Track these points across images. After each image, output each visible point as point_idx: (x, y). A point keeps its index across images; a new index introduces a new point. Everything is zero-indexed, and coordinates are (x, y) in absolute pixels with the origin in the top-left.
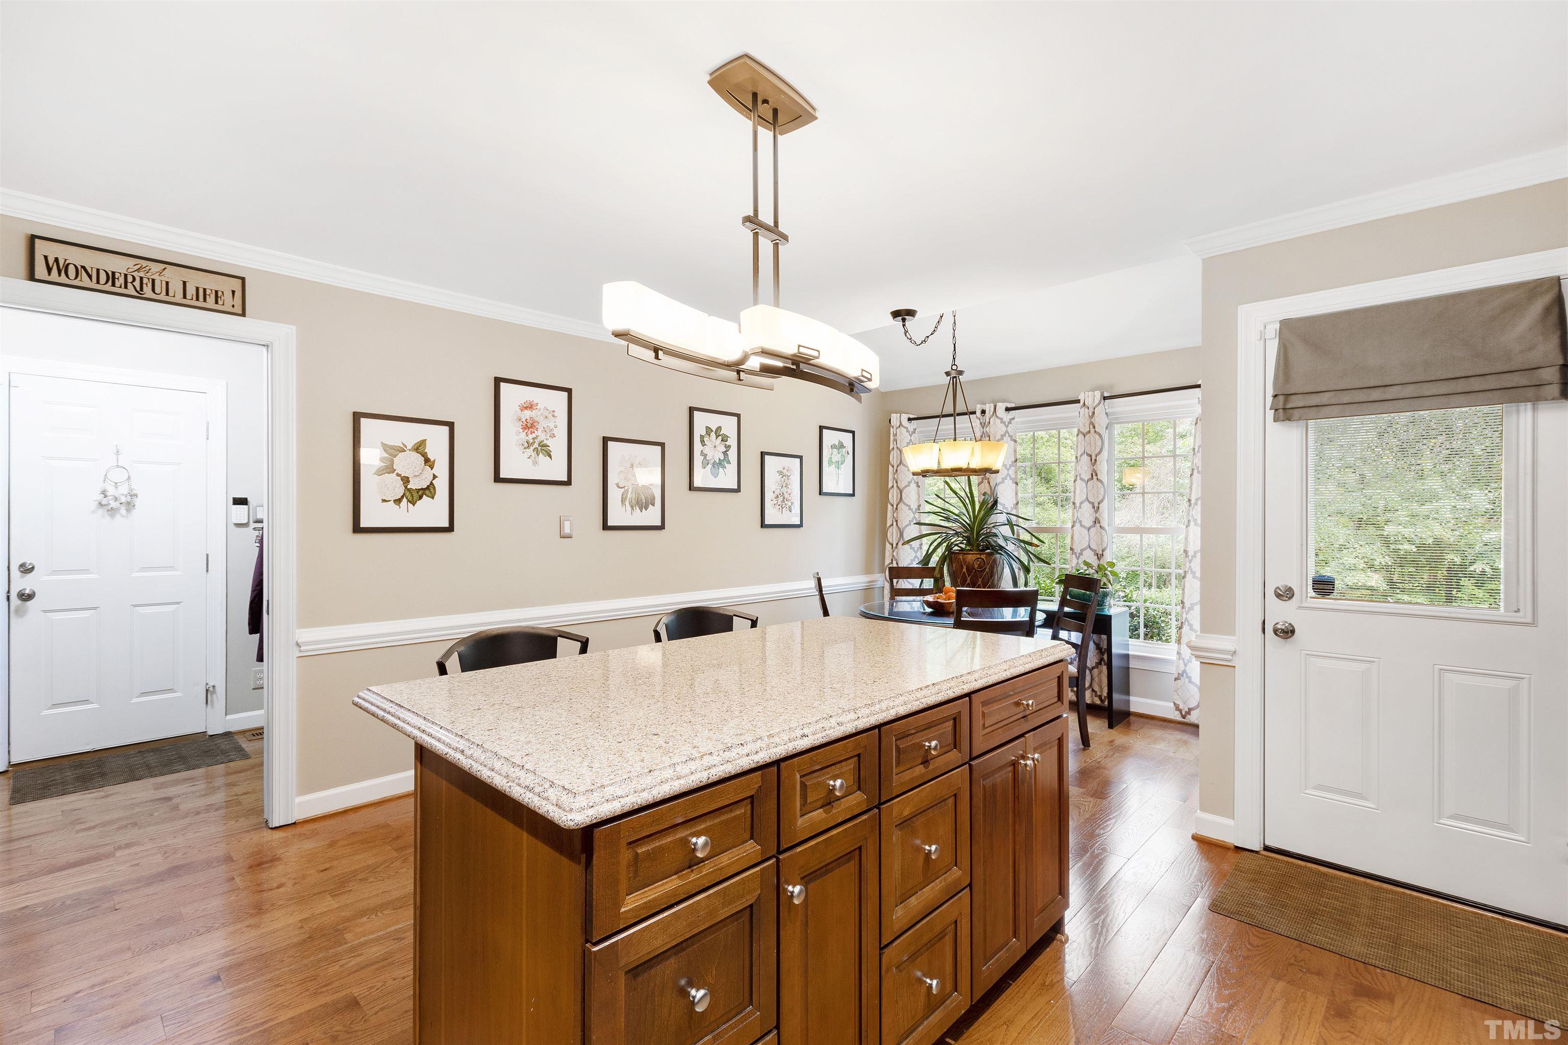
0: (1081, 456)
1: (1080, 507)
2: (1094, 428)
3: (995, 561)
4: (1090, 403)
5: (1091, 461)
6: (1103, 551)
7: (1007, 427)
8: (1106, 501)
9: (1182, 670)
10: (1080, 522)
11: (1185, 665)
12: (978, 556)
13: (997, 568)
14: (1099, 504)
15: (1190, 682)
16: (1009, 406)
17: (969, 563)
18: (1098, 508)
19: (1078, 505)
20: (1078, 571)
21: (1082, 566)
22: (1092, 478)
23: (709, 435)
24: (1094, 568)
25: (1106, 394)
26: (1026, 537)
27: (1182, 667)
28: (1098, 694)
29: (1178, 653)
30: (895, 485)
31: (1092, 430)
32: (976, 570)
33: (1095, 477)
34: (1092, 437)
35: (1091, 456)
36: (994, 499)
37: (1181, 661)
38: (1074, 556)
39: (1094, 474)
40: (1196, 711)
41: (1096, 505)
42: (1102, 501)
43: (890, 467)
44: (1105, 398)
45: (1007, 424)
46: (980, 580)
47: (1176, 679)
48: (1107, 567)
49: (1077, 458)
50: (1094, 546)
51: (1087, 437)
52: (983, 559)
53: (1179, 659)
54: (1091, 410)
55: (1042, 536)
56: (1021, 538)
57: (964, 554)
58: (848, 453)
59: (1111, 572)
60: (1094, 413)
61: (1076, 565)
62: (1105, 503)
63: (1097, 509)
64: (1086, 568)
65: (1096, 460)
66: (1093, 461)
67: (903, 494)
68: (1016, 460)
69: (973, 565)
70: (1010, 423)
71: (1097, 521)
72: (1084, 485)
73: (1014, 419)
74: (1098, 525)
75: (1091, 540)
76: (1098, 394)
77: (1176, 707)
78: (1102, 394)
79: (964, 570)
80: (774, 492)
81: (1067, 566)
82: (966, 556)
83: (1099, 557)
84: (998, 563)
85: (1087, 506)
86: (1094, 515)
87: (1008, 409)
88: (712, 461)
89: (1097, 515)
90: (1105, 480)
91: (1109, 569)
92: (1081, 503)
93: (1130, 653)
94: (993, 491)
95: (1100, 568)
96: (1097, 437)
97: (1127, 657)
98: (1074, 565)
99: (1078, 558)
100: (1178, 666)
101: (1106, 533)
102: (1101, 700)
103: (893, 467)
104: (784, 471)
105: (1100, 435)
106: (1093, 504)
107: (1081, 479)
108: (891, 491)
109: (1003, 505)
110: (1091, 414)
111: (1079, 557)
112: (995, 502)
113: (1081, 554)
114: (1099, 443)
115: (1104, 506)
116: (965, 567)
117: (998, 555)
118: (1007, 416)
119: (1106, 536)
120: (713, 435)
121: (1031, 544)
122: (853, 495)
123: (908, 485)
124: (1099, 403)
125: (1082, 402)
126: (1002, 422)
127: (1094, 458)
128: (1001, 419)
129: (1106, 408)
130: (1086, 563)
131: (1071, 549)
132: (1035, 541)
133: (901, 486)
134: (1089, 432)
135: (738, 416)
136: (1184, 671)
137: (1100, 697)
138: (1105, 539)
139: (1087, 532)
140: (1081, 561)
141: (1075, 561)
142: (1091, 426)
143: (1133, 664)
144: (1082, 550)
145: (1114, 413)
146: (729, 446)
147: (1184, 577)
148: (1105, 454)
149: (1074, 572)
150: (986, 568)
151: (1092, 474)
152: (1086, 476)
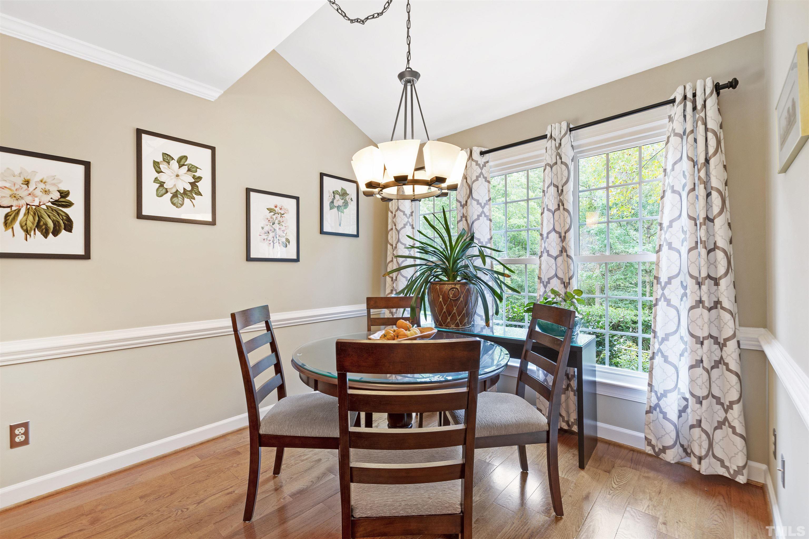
0: (548, 187)
1: (547, 237)
2: (561, 158)
3: (469, 291)
4: (557, 135)
5: (558, 191)
6: (569, 279)
7: (482, 169)
8: (572, 231)
9: (655, 403)
10: (548, 252)
11: (659, 399)
12: (453, 286)
13: (471, 297)
14: (565, 233)
15: (665, 417)
16: (483, 150)
17: (445, 292)
18: (565, 237)
19: (545, 235)
20: (546, 299)
21: (550, 294)
22: (559, 209)
23: (169, 163)
24: (561, 296)
25: (571, 126)
26: (499, 268)
27: (654, 401)
28: (566, 419)
29: (650, 385)
30: (394, 227)
31: (559, 161)
32: (451, 299)
33: (561, 207)
34: (558, 168)
35: (557, 187)
36: (471, 234)
37: (653, 394)
38: (542, 284)
39: (561, 204)
40: (672, 450)
41: (563, 234)
42: (568, 230)
43: (390, 213)
44: (571, 130)
45: (481, 166)
46: (455, 308)
47: (647, 412)
48: (574, 295)
49: (544, 191)
50: (560, 275)
51: (554, 168)
52: (457, 289)
53: (651, 391)
54: (558, 141)
55: (513, 267)
56: (495, 269)
57: (440, 284)
58: (351, 199)
59: (577, 300)
60: (560, 144)
61: (544, 294)
62: (571, 233)
63: (563, 238)
64: (553, 296)
65: (562, 191)
66: (560, 191)
67: (400, 235)
68: (490, 199)
69: (448, 294)
70: (484, 165)
71: (563, 250)
72: (551, 215)
73: (488, 162)
74: (565, 254)
75: (559, 269)
76: (564, 125)
77: (648, 442)
78: (568, 125)
79: (441, 299)
80: (263, 228)
81: (535, 295)
82: (442, 286)
83: (566, 285)
84: (472, 292)
85: (554, 236)
86: (561, 244)
87: (482, 153)
88: (174, 190)
89: (564, 244)
90: (571, 210)
91: (576, 297)
92: (548, 233)
93: (598, 379)
94: (470, 227)
95: (567, 297)
96: (564, 167)
97: (594, 383)
98: (541, 294)
99: (545, 287)
100: (649, 399)
101: (573, 261)
102: (569, 425)
103: (392, 213)
104: (276, 209)
105: (566, 165)
106: (559, 233)
107: (549, 210)
108: (390, 233)
109: (479, 240)
110: (557, 145)
111: (546, 285)
112: (472, 238)
113: (548, 282)
114: (566, 173)
115: (571, 235)
116: (441, 296)
117: (471, 285)
118: (481, 160)
119: (572, 266)
120: (174, 164)
121: (503, 275)
122: (357, 236)
123: (404, 227)
124: (566, 134)
125: (548, 136)
126: (477, 164)
127: (560, 188)
128: (477, 162)
129: (572, 140)
130: (553, 291)
131: (539, 278)
132: (507, 272)
133: (399, 229)
134: (556, 163)
135: (213, 149)
136: (657, 405)
137: (567, 423)
138: (572, 267)
139: (554, 261)
140: (548, 290)
141: (542, 290)
142: (558, 157)
143: (600, 391)
144: (550, 279)
145: (579, 146)
146: (200, 178)
147: (656, 305)
148: (571, 184)
149: (541, 301)
150: (460, 297)
151: (559, 205)
152: (553, 207)
